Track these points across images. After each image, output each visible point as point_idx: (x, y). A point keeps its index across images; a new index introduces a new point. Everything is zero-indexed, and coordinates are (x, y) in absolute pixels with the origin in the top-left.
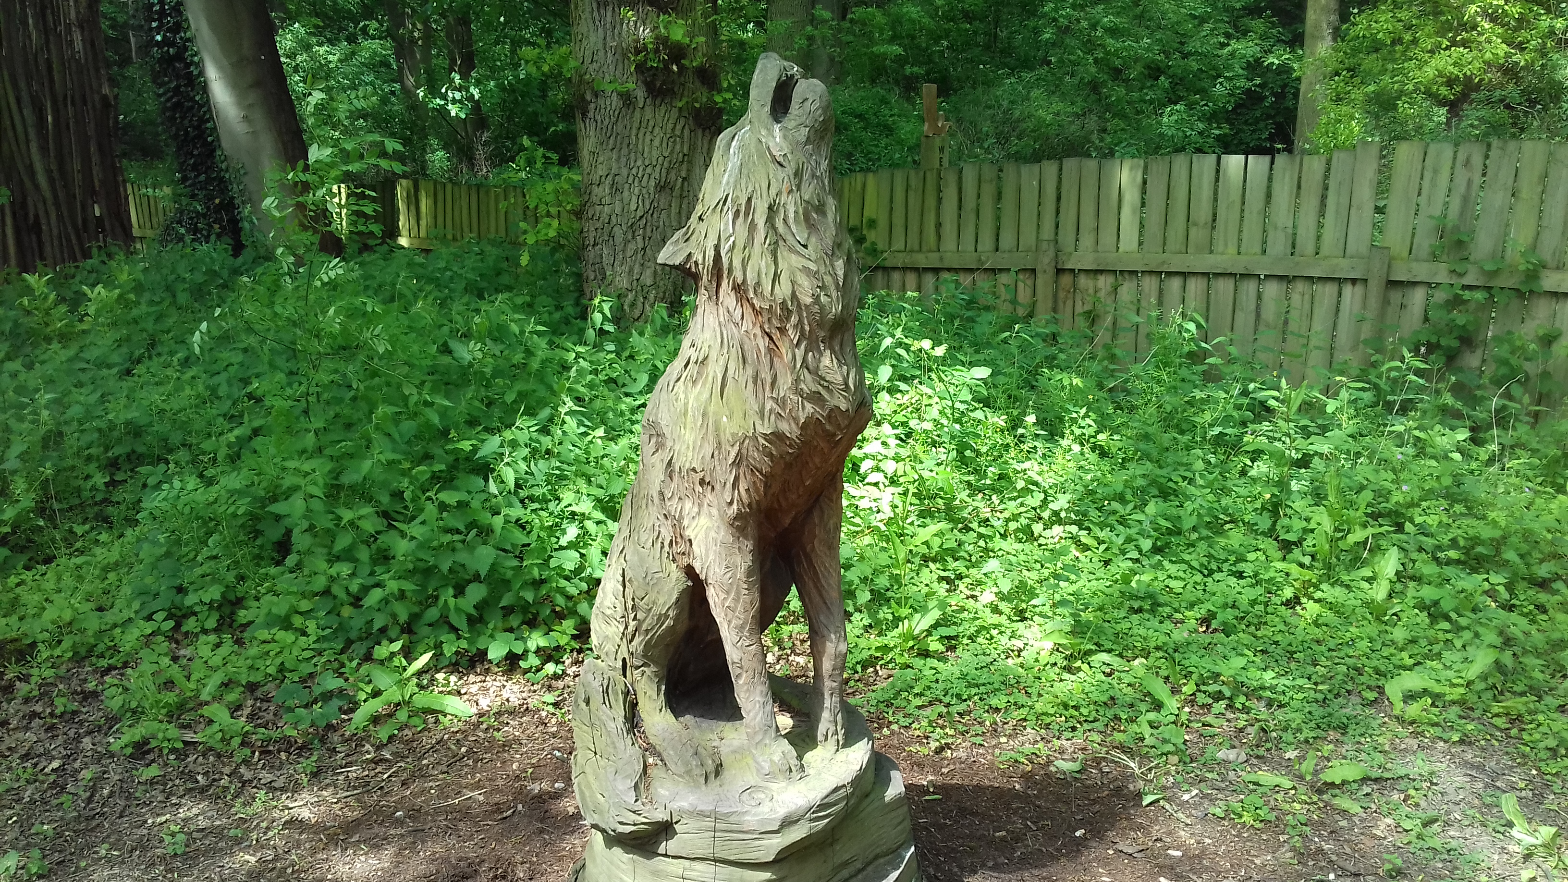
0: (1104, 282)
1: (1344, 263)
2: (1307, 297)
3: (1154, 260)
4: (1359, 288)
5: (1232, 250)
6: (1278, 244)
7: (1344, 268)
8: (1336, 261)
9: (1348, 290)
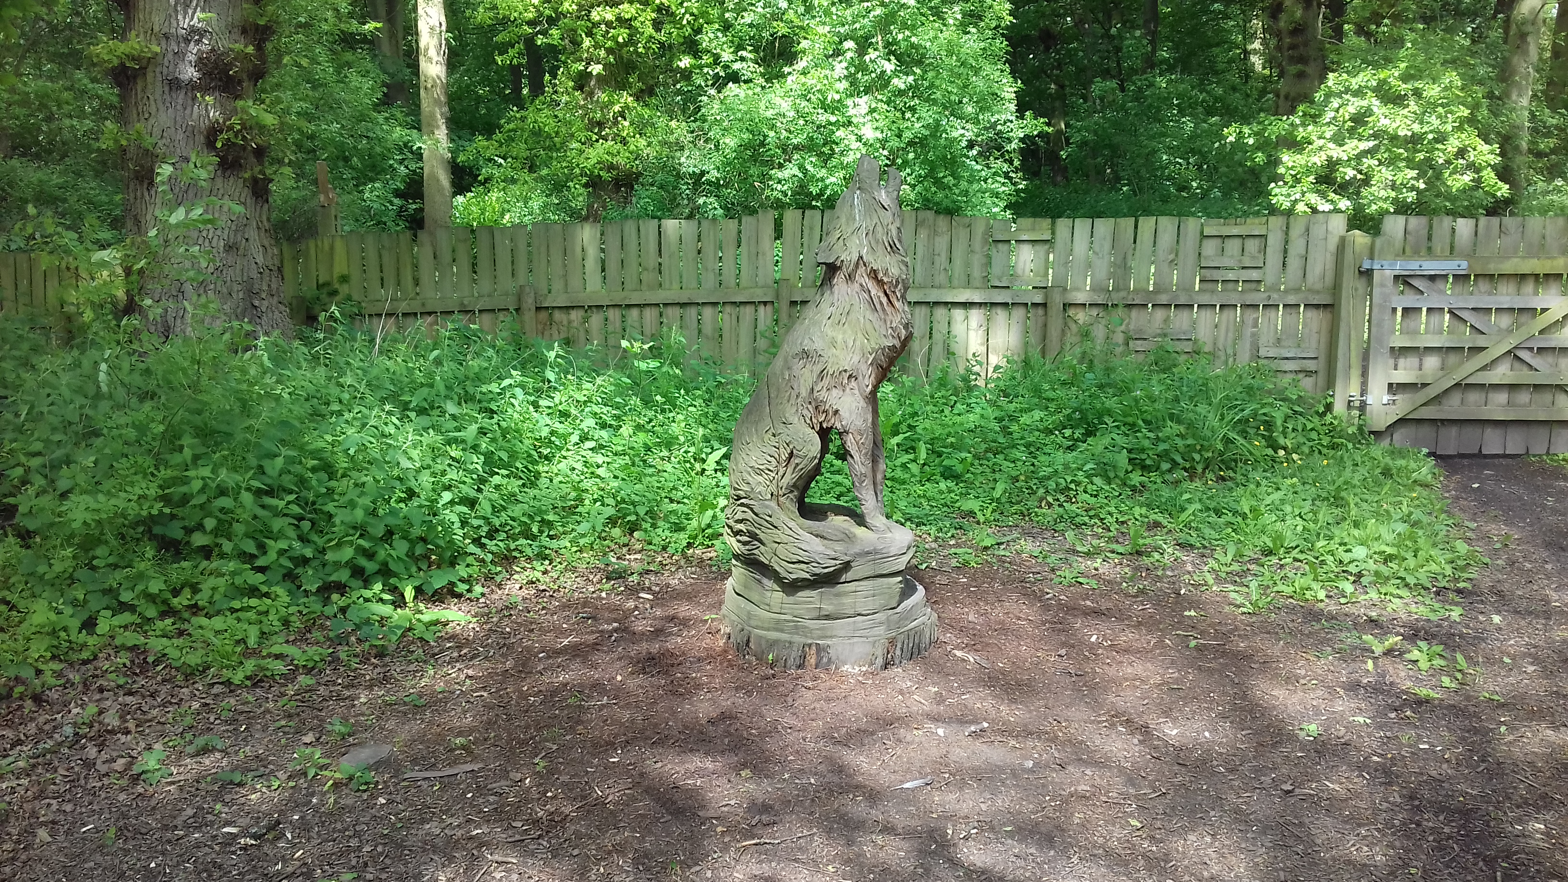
0: (575, 315)
1: (759, 291)
2: (734, 317)
3: (618, 297)
4: (769, 308)
5: (676, 286)
6: (710, 281)
7: (759, 295)
8: (752, 290)
9: (761, 309)
